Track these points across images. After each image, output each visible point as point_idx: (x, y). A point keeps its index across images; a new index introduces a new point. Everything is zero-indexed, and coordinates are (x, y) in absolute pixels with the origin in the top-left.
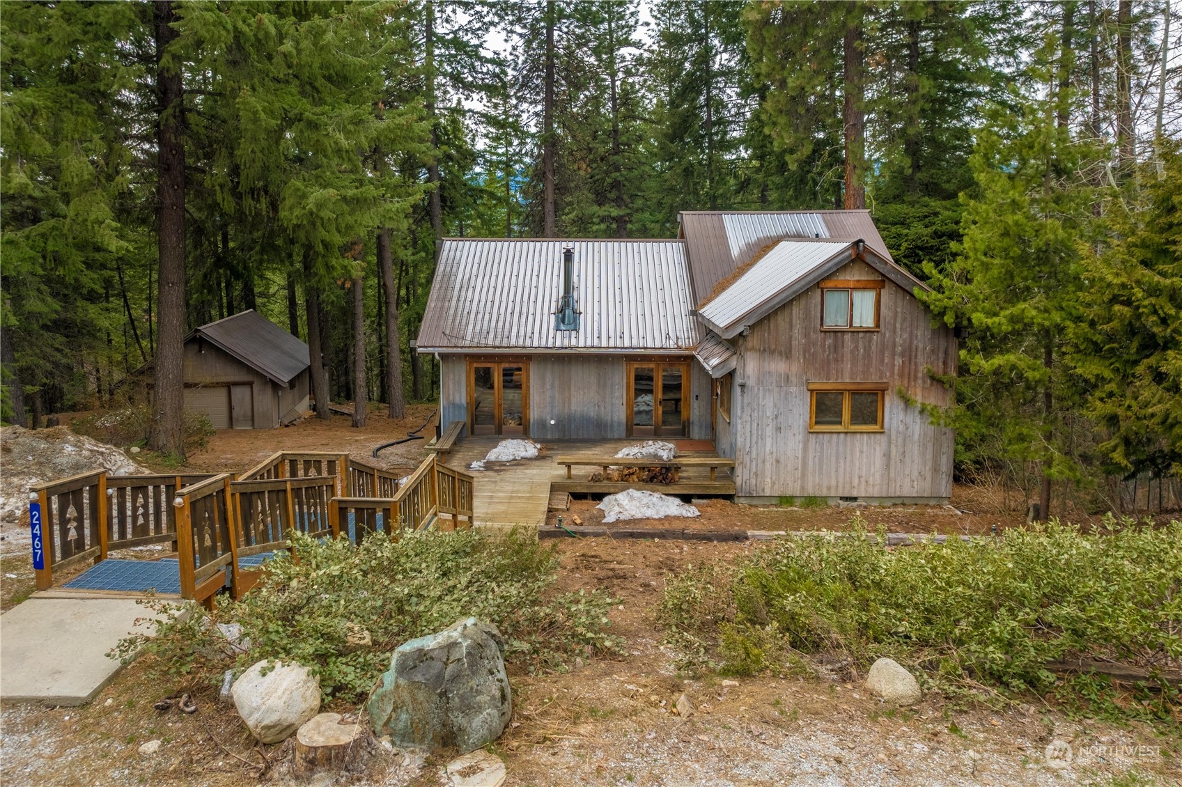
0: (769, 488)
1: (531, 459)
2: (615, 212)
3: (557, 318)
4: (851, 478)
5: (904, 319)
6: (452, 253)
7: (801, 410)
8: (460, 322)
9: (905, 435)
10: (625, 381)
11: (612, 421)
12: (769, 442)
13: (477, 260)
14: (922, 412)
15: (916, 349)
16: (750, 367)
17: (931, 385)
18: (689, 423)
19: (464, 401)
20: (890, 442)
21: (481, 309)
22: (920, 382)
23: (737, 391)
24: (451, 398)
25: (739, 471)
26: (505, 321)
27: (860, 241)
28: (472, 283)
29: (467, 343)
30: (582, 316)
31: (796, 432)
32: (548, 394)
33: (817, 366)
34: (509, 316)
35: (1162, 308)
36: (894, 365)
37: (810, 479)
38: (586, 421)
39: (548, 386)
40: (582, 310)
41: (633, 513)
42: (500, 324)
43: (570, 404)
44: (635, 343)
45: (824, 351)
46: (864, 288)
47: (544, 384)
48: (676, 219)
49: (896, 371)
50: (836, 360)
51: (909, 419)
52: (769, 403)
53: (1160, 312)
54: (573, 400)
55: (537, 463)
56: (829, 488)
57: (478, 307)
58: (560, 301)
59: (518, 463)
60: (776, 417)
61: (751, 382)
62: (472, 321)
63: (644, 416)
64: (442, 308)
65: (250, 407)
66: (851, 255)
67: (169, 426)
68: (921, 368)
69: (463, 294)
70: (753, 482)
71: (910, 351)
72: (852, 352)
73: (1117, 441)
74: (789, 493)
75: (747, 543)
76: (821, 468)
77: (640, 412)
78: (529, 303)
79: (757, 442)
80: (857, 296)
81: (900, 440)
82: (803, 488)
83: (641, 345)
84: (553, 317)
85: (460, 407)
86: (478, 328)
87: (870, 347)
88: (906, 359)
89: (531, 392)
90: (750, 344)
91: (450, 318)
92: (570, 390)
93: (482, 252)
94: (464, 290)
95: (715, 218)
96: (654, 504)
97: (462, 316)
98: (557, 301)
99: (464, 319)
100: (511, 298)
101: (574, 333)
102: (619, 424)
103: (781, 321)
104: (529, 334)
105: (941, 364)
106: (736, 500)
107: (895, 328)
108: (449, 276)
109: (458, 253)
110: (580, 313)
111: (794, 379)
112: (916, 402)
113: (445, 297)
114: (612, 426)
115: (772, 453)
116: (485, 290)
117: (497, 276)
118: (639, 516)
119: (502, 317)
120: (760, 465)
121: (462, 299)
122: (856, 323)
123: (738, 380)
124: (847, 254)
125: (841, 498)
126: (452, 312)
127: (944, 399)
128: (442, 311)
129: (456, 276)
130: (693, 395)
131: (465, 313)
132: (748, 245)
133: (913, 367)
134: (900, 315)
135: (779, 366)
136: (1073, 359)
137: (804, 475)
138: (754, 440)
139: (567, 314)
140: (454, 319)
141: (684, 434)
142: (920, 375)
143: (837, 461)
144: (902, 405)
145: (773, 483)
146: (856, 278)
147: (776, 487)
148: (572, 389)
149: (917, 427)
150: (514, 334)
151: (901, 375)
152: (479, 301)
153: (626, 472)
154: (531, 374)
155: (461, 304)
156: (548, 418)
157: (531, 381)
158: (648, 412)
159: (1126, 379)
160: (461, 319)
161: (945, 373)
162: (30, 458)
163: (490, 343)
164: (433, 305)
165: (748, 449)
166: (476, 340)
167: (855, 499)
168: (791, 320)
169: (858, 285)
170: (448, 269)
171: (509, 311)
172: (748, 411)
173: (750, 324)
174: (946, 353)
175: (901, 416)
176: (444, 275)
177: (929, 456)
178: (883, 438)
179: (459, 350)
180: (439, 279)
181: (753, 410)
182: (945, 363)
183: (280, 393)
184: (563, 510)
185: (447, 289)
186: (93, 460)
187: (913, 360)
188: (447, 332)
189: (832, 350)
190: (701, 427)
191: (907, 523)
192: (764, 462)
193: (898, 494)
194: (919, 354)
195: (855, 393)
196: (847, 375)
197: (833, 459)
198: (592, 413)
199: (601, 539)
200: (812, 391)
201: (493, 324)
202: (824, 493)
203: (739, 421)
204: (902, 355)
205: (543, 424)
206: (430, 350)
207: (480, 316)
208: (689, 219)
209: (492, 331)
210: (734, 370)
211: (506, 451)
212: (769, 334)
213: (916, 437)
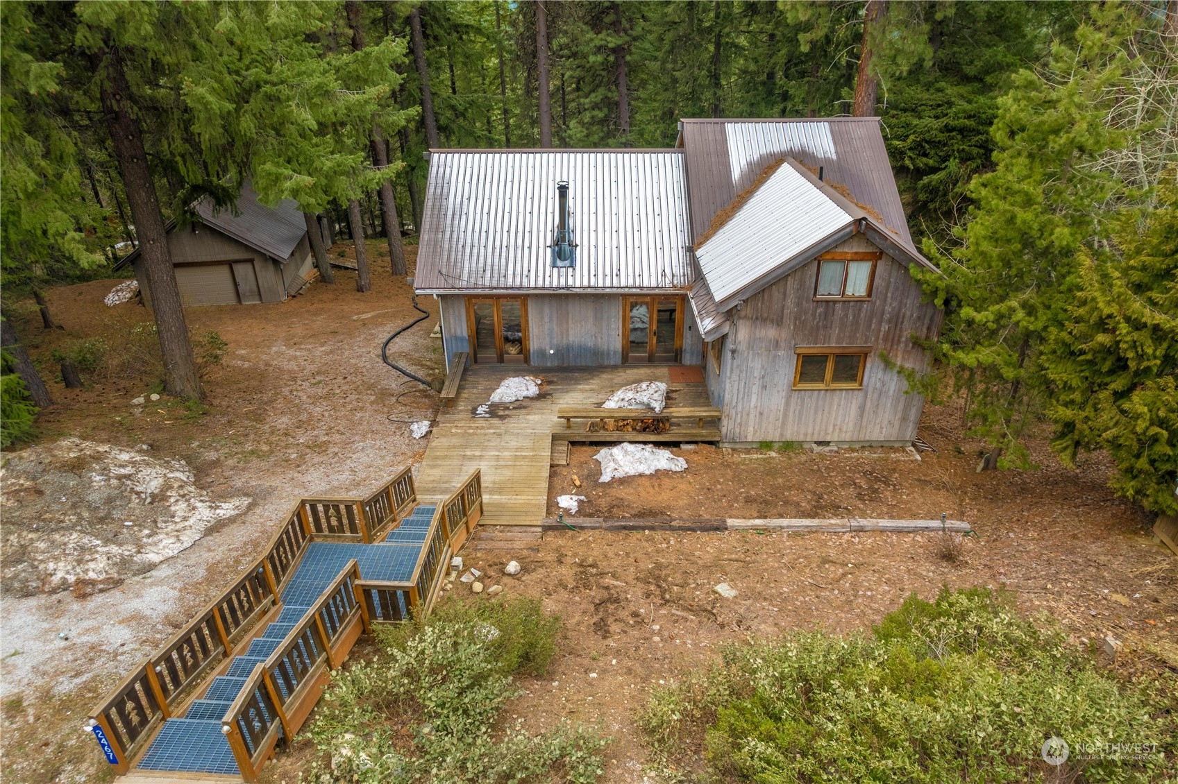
0: (752, 434)
1: (531, 399)
2: (613, 41)
3: (553, 251)
4: (826, 427)
5: (897, 289)
6: (441, 170)
7: (786, 370)
8: (456, 258)
9: (881, 391)
10: (621, 314)
11: (609, 350)
12: (754, 398)
13: (468, 180)
14: (899, 372)
15: (904, 317)
16: (742, 334)
17: (913, 348)
18: (681, 351)
19: (465, 334)
20: (866, 397)
21: (476, 241)
22: (902, 345)
23: (728, 355)
24: (453, 331)
25: (725, 422)
26: (500, 255)
27: (864, 219)
28: (465, 210)
29: (465, 284)
30: (578, 249)
31: (780, 389)
32: (547, 326)
33: (806, 332)
34: (504, 249)
35: (1142, 345)
36: (880, 330)
37: (790, 427)
38: (583, 350)
39: (546, 319)
40: (578, 242)
41: (627, 470)
42: (496, 260)
43: (568, 335)
44: (631, 283)
45: (814, 318)
46: (861, 260)
47: (542, 318)
48: (676, 126)
49: (881, 337)
50: (825, 327)
51: (887, 378)
52: (757, 365)
53: (1139, 349)
54: (571, 332)
55: (539, 404)
56: (806, 435)
57: (472, 239)
58: (556, 230)
59: (521, 405)
60: (763, 377)
61: (742, 347)
62: (467, 258)
63: (639, 333)
64: (436, 241)
65: (255, 283)
66: (851, 231)
67: (182, 373)
68: (905, 333)
69: (456, 222)
70: (737, 430)
71: (898, 318)
72: (841, 319)
73: (1069, 443)
74: (769, 439)
75: (727, 532)
76: (800, 419)
77: (635, 329)
78: (524, 233)
79: (743, 398)
80: (853, 267)
81: (876, 396)
82: (782, 435)
83: (637, 285)
84: (549, 250)
85: (462, 339)
86: (474, 265)
87: (859, 315)
88: (892, 325)
89: (530, 325)
90: (743, 314)
91: (446, 253)
92: (567, 323)
93: (472, 167)
94: (457, 217)
95: (718, 127)
96: (646, 459)
97: (457, 251)
98: (553, 231)
99: (460, 254)
100: (506, 229)
101: (570, 270)
102: (615, 352)
103: (776, 294)
104: (525, 272)
105: (925, 330)
106: (721, 445)
107: (886, 297)
108: (441, 198)
109: (448, 170)
110: (576, 246)
111: (783, 344)
112: (895, 364)
113: (438, 229)
114: (608, 354)
115: (756, 407)
116: (478, 216)
117: (490, 199)
118: (632, 472)
119: (497, 250)
120: (745, 417)
121: (456, 229)
122: (849, 292)
123: (730, 345)
124: (848, 230)
125: (815, 442)
126: (446, 246)
127: (922, 361)
128: (436, 245)
129: (447, 199)
130: (686, 327)
131: (460, 246)
132: (750, 164)
133: (898, 332)
134: (892, 285)
135: (771, 332)
136: (1048, 360)
137: (784, 424)
138: (741, 395)
139: (563, 249)
140: (449, 255)
141: (676, 360)
142: (903, 339)
143: (816, 413)
144: (882, 365)
145: (755, 432)
146: (854, 250)
147: (758, 434)
148: (570, 322)
149: (893, 384)
150: (510, 272)
151: (886, 340)
152: (473, 231)
153: (621, 424)
154: (530, 309)
155: (455, 236)
156: (547, 348)
157: (530, 315)
158: (642, 330)
159: (1091, 389)
160: (456, 255)
161: (927, 338)
162: (64, 499)
163: (487, 283)
164: (426, 237)
165: (734, 404)
166: (472, 280)
167: (827, 443)
168: (785, 290)
169: (855, 257)
170: (439, 191)
171: (505, 244)
172: (737, 372)
173: (744, 298)
174: (932, 320)
175: (880, 375)
176: (435, 199)
177: (900, 408)
178: (860, 395)
179: (457, 292)
180: (430, 203)
181: (741, 372)
182: (929, 329)
183: (282, 267)
184: (564, 466)
185: (439, 218)
186: (123, 488)
187: (899, 326)
188: (444, 271)
189: (822, 317)
190: (692, 354)
191: (871, 474)
192: (748, 415)
193: (867, 438)
194: (905, 320)
195: (838, 356)
196: (833, 342)
197: (812, 411)
198: (590, 343)
199: (597, 532)
200: (799, 355)
201: (489, 260)
202: (801, 438)
203: (728, 381)
204: (889, 321)
205: (542, 354)
206: (428, 292)
207: (475, 250)
208: (689, 127)
209: (488, 268)
210: (727, 334)
211: (509, 391)
212: (763, 303)
213: (891, 392)
